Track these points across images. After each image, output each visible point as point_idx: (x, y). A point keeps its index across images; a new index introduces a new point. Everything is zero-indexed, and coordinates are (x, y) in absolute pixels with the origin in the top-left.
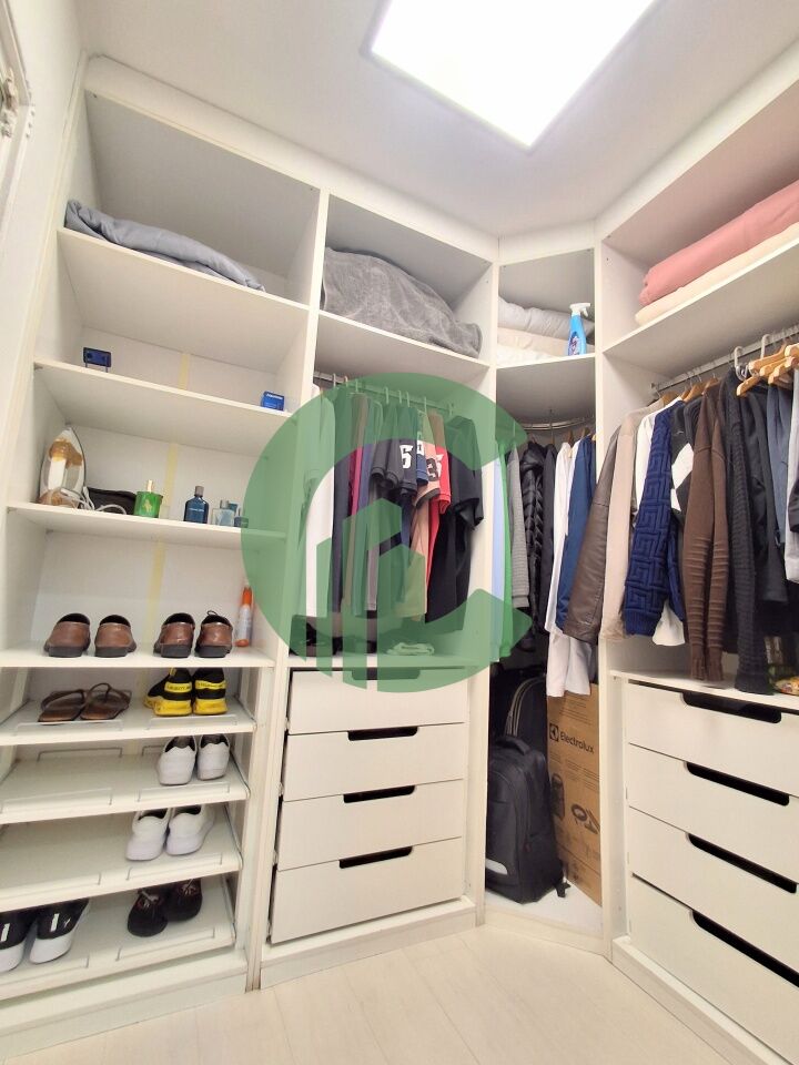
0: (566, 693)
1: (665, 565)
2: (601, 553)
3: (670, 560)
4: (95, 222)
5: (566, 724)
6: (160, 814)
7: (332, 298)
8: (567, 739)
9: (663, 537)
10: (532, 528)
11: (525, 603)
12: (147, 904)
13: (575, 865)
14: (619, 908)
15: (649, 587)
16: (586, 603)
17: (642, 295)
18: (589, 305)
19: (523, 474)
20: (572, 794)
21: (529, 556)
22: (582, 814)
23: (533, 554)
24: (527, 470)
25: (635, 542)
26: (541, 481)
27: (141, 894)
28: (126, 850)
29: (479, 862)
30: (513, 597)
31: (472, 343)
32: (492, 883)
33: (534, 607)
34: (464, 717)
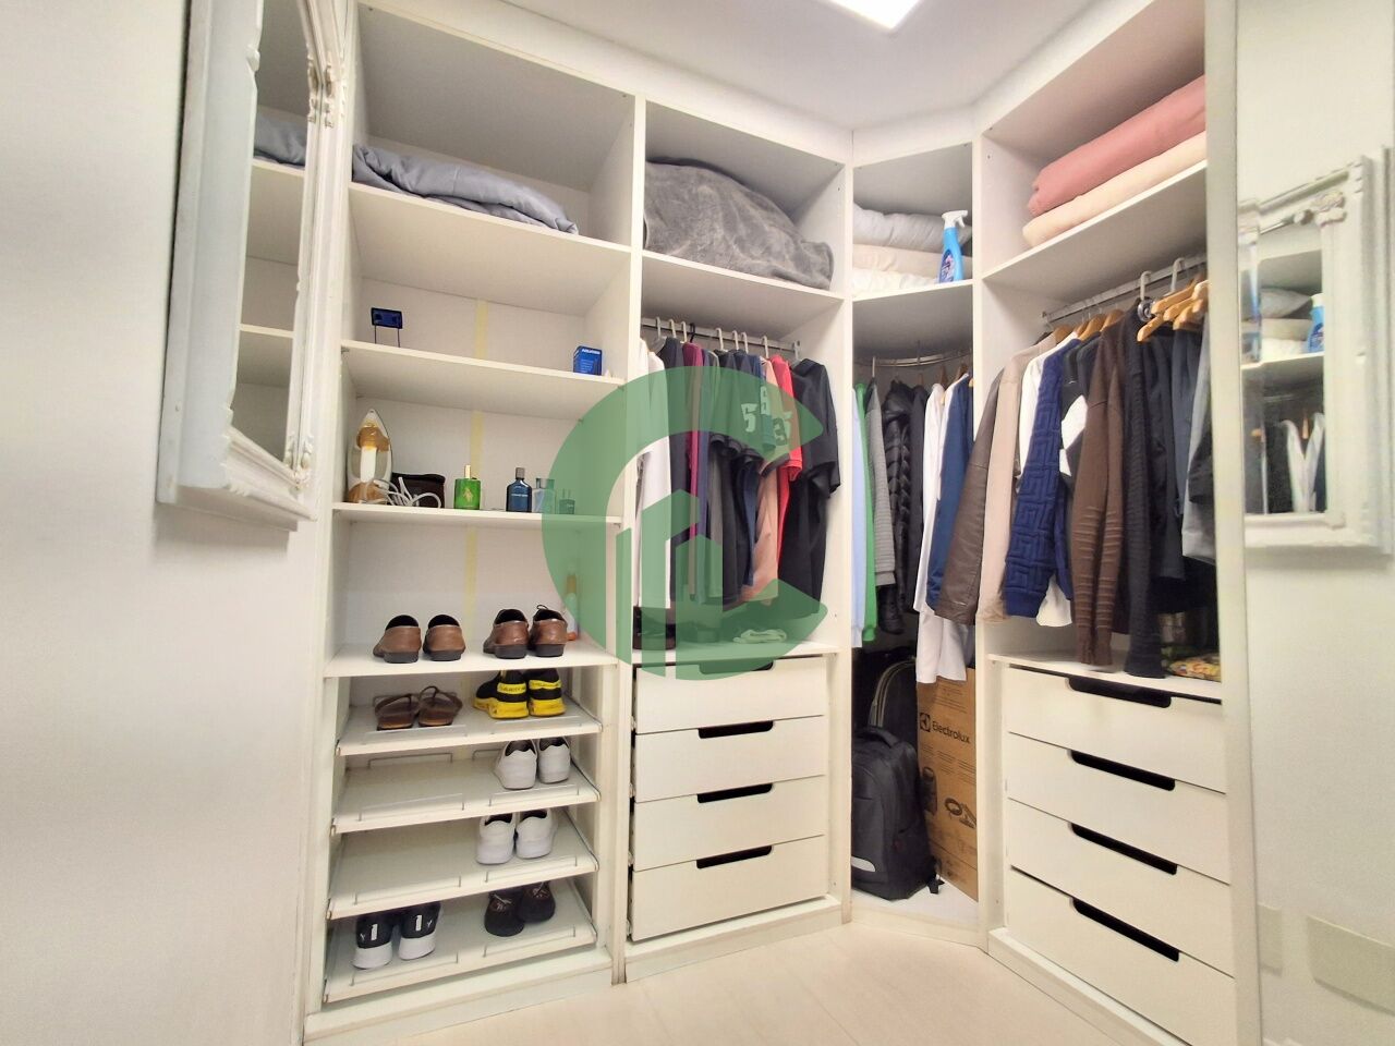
0: (939, 678)
1: (1051, 540)
2: (977, 523)
3: (1057, 532)
4: (384, 169)
5: (939, 713)
6: (507, 818)
7: (656, 231)
8: (940, 729)
9: (1049, 507)
10: (898, 492)
11: (889, 580)
12: (500, 907)
13: (948, 862)
14: (997, 901)
15: (1032, 563)
16: (962, 581)
17: (1029, 206)
18: (965, 213)
19: (886, 425)
20: (945, 788)
21: (894, 524)
22: (957, 808)
23: (900, 523)
24: (891, 421)
25: (1017, 511)
26: (908, 433)
27: (493, 897)
28: (476, 853)
29: (844, 861)
30: (876, 574)
31: (822, 271)
32: (859, 881)
33: (901, 584)
34: (824, 709)
